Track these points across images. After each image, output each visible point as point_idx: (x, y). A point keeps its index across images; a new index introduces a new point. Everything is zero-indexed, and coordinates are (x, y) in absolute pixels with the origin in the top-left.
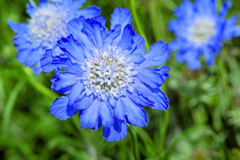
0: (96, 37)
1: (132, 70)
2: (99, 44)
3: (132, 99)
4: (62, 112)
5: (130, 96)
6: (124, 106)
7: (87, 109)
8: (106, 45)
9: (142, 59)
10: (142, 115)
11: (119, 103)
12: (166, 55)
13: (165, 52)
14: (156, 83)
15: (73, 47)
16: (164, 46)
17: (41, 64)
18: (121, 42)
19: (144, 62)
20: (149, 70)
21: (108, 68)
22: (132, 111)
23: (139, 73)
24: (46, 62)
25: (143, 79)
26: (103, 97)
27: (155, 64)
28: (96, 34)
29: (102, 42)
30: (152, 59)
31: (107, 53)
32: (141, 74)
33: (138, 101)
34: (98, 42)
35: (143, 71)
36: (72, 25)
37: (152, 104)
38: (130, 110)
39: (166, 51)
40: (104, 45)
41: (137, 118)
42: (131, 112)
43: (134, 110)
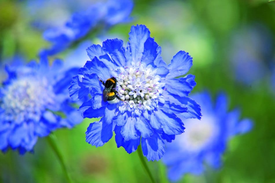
0: (118, 57)
1: (160, 82)
2: (122, 63)
3: (164, 111)
4: (97, 139)
5: (162, 109)
6: (158, 119)
7: (124, 126)
8: (129, 63)
9: (166, 71)
10: (177, 124)
11: (152, 116)
12: (188, 63)
13: (187, 61)
14: (185, 91)
15: (98, 70)
16: (185, 56)
17: (70, 93)
18: (143, 57)
19: (169, 74)
20: (175, 81)
21: (138, 80)
22: (167, 123)
23: (166, 84)
24: (74, 90)
25: (171, 90)
26: (137, 112)
27: (179, 74)
28: (117, 54)
29: (125, 61)
30: (176, 70)
31: (133, 69)
32: (169, 86)
33: (170, 112)
34: (120, 61)
35: (169, 82)
36: (91, 51)
37: (185, 110)
38: (165, 123)
39: (187, 59)
40: (127, 62)
41: (173, 128)
42: (165, 124)
43: (169, 122)
